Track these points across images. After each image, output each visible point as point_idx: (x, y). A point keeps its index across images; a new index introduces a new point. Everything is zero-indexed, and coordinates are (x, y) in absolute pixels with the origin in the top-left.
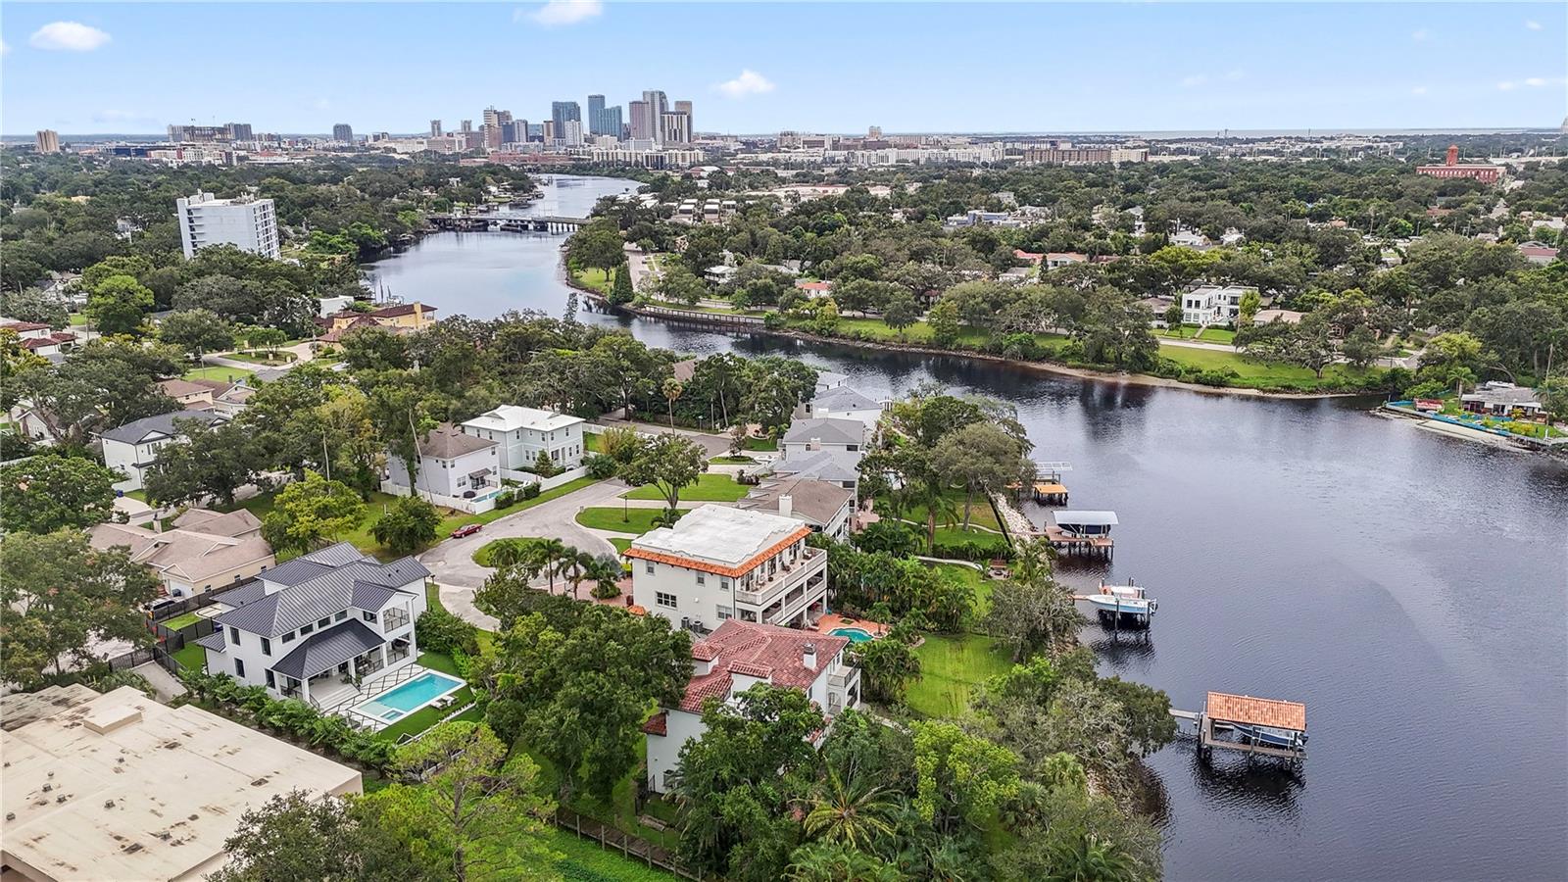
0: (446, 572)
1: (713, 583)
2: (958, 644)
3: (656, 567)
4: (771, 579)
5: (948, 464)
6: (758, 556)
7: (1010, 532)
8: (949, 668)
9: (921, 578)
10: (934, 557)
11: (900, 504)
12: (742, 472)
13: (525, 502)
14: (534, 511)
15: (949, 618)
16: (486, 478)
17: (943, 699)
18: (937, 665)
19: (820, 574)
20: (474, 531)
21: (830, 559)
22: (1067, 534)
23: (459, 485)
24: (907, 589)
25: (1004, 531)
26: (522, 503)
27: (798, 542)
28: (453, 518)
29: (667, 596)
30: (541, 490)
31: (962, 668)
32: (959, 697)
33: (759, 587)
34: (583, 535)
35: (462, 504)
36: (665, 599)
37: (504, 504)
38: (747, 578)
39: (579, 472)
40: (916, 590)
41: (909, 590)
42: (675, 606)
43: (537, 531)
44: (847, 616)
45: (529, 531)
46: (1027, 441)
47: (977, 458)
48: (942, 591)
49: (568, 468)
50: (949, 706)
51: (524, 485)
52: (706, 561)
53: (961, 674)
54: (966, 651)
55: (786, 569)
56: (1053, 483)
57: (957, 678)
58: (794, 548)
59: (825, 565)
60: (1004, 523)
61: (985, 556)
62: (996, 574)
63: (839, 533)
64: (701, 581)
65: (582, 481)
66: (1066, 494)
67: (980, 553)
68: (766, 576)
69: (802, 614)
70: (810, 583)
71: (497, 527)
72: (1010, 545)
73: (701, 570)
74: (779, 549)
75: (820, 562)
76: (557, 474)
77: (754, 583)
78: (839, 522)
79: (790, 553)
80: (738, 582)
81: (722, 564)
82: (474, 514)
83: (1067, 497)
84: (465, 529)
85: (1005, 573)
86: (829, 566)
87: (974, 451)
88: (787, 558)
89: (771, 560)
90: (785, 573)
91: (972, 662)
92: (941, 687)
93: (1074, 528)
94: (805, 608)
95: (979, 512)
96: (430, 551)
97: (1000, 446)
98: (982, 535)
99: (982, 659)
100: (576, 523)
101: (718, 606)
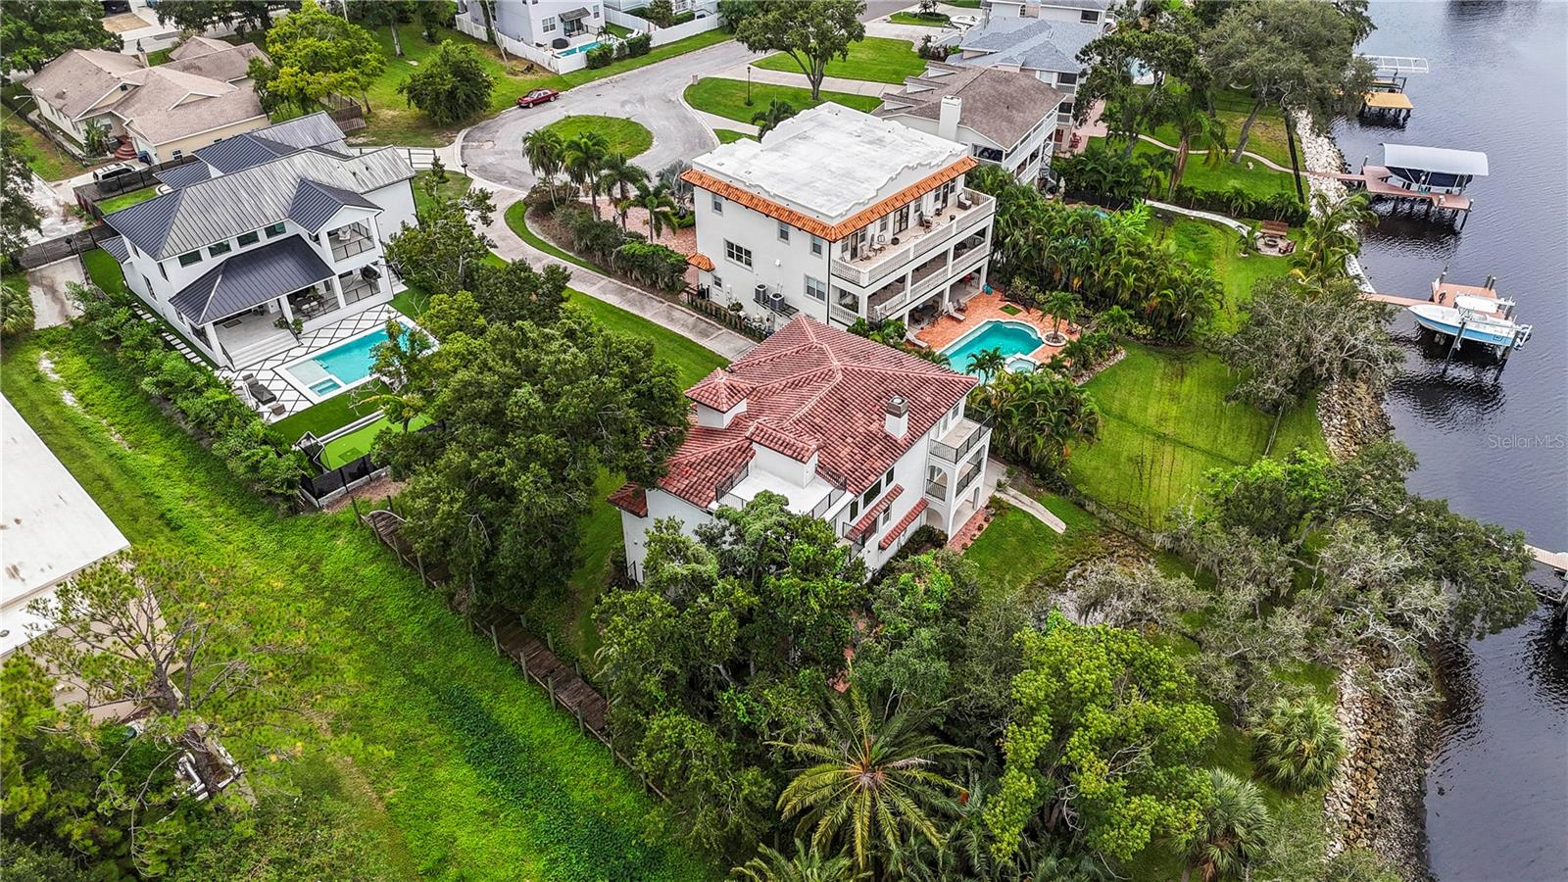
0: (490, 159)
1: (800, 241)
2: (1177, 364)
3: (725, 204)
4: (895, 241)
5: (1230, 56)
6: (877, 206)
7: (1306, 170)
8: (1154, 410)
9: (1141, 255)
10: (1176, 203)
11: (1138, 118)
12: (928, 39)
13: (627, 61)
14: (636, 75)
15: (1174, 323)
16: (584, 21)
17: (1129, 469)
18: (1134, 402)
19: (982, 233)
20: (546, 100)
21: (1001, 210)
22: (1396, 181)
23: (546, 30)
24: (1112, 272)
25: (1296, 169)
26: (622, 63)
27: (953, 180)
28: (529, 77)
29: (739, 249)
30: (652, 44)
31: (1174, 411)
32: (1157, 467)
33: (871, 254)
34: (685, 120)
35: (542, 56)
36: (738, 253)
37: (599, 61)
38: (854, 239)
39: (710, 22)
40: (1127, 276)
41: (1116, 274)
42: (750, 265)
43: (628, 108)
44: (1014, 298)
45: (618, 106)
46: (1367, 19)
47: (1280, 51)
48: (1170, 280)
49: (697, 14)
50: (1136, 482)
51: (634, 35)
52: (792, 207)
53: (1171, 424)
54: (1188, 381)
55: (925, 224)
56: (1392, 91)
57: (1162, 430)
58: (944, 191)
59: (990, 221)
60: (1298, 154)
61: (1259, 213)
62: (1266, 244)
63: (1032, 160)
64: (784, 235)
65: (713, 37)
66: (1409, 111)
67: (1250, 206)
68: (888, 236)
69: (941, 295)
70: (960, 248)
71: (578, 97)
72: (1302, 200)
73: (786, 221)
74: (917, 193)
75: (985, 213)
76: (680, 21)
77: (865, 248)
78: (1037, 141)
79: (937, 198)
80: (837, 248)
81: (814, 216)
82: (556, 73)
83: (1408, 115)
84: (535, 96)
85: (1282, 244)
86: (996, 222)
87: (1277, 40)
88: (929, 205)
89: (900, 210)
90: (921, 231)
91: (1194, 401)
92: (1133, 444)
93: (1411, 175)
94: (947, 286)
95: (1266, 131)
96: (483, 123)
97: (1324, 32)
98: (1260, 173)
99: (1211, 399)
100: (682, 101)
101: (808, 278)
